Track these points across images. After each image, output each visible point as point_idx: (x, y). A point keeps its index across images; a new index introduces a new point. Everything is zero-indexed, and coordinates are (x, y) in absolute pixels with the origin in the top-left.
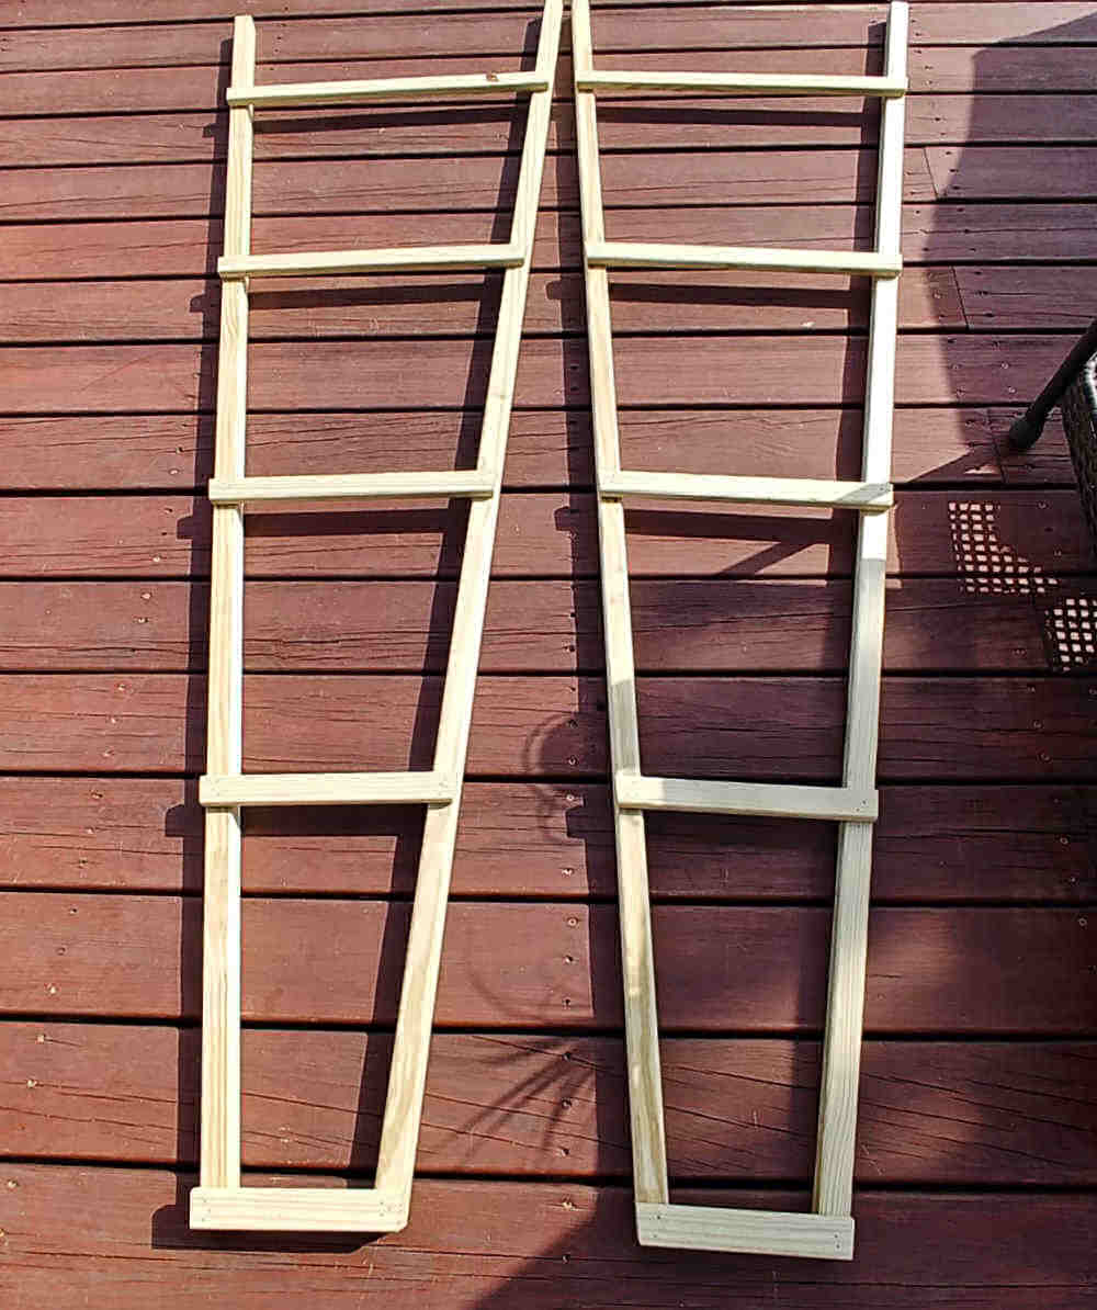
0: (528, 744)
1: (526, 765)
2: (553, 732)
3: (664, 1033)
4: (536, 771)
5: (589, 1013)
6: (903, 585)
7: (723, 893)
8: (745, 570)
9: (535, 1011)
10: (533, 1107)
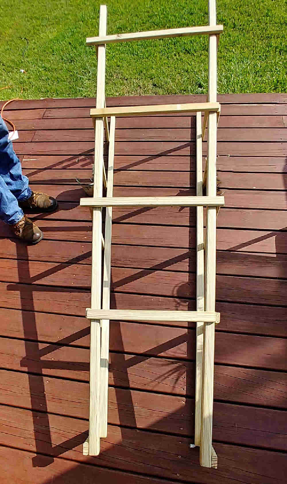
0: (174, 288)
1: (173, 293)
2: (180, 287)
3: (215, 363)
4: (176, 295)
5: (186, 356)
6: (277, 256)
7: (227, 330)
8: (233, 249)
9: (172, 354)
10: (172, 376)
